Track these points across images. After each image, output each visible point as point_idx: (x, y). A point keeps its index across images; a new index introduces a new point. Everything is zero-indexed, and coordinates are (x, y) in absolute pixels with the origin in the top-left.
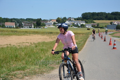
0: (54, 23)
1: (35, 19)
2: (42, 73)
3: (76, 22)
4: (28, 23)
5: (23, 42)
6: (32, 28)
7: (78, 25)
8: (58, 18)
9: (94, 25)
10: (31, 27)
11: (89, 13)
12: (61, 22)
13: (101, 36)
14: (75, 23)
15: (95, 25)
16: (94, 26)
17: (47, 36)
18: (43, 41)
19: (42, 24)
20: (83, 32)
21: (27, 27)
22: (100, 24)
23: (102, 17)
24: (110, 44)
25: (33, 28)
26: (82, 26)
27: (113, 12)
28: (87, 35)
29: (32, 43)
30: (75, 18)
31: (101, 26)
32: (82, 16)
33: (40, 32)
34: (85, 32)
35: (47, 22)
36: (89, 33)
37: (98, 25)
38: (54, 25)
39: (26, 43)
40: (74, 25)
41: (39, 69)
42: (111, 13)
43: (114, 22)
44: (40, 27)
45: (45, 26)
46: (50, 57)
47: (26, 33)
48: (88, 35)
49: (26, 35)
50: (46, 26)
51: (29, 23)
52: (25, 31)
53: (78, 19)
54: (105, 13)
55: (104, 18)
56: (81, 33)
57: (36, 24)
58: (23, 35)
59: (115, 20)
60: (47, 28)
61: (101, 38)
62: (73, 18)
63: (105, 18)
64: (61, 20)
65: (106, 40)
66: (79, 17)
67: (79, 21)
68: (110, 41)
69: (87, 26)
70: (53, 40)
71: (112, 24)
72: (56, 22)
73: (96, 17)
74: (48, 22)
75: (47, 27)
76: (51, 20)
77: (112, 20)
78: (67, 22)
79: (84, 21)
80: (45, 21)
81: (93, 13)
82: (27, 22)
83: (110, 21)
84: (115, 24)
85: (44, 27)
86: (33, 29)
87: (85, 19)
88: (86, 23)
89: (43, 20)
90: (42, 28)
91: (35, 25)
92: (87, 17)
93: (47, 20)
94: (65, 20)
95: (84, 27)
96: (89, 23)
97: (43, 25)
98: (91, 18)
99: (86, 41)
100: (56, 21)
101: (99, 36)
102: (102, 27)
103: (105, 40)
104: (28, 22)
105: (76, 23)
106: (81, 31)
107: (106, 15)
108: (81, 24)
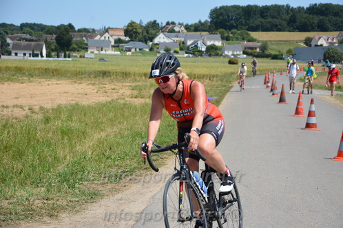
0: (118, 41)
1: (52, 26)
3: (191, 39)
4: (27, 40)
5: (3, 106)
6: (42, 56)
7: (196, 46)
8: (132, 24)
9: (252, 48)
10: (39, 53)
11: (236, 7)
13: (270, 85)
14: (189, 43)
15: (256, 48)
16: (250, 51)
17: (91, 86)
18: (73, 102)
19: (76, 44)
20: (213, 72)
21: (25, 54)
22: (270, 46)
23: (277, 21)
24: (297, 112)
25: (45, 58)
26: (212, 51)
27: (316, 4)
28: (226, 81)
29: (36, 108)
30: (187, 25)
31: (274, 53)
32: (211, 17)
33: (66, 71)
34: (218, 73)
35: (92, 37)
36: (233, 73)
37: (264, 48)
38: (118, 46)
39: (14, 107)
40: (183, 47)
42: (307, 8)
43: (317, 38)
44: (67, 53)
45: (86, 49)
47: (18, 72)
48: (231, 82)
49: (18, 81)
50: (90, 51)
51: (32, 40)
52: (16, 68)
53: (198, 28)
54: (288, 6)
55: (285, 23)
56: (207, 73)
57: (55, 44)
58: (6, 81)
59: (320, 33)
60: (93, 56)
61: (272, 93)
62: (181, 24)
63: (288, 24)
64: (140, 31)
65: (287, 97)
66: (200, 22)
67: (203, 33)
68: (298, 103)
69: (226, 53)
70: (110, 99)
71: (310, 46)
72: (123, 38)
73: (258, 21)
74: (98, 38)
75: (92, 52)
76: (107, 31)
77: (309, 31)
78: (161, 39)
79: (219, 36)
80: (85, 32)
81: (249, 6)
82: (24, 36)
83: (304, 35)
84: (319, 44)
85: (82, 53)
86: (43, 60)
87: (221, 27)
88: (225, 41)
89: (80, 31)
90: (76, 57)
91: (53, 47)
92: (229, 21)
93: (94, 30)
94: (153, 32)
95: (217, 55)
96: (235, 42)
97: (81, 47)
98: (242, 24)
100: (122, 33)
101: (265, 86)
102: (277, 53)
103: (282, 100)
104: (28, 36)
105: (192, 42)
106: (206, 67)
107: (291, 14)
108: (209, 43)
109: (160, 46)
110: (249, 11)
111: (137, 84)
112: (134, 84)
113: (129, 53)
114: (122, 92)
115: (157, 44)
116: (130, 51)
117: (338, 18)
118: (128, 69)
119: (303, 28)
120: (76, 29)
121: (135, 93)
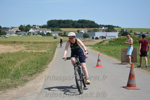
0: (17, 31)
2: (15, 86)
3: (41, 30)
7: (43, 33)
8: (21, 26)
9: (61, 33)
12: (24, 30)
14: (41, 32)
16: (60, 34)
17: (11, 46)
19: (2, 33)
20: (51, 41)
23: (69, 25)
26: (48, 34)
27: (80, 20)
30: (40, 26)
35: (8, 30)
36: (57, 42)
37: (65, 33)
38: (17, 33)
40: (39, 33)
41: (11, 82)
42: (77, 21)
43: (81, 30)
45: (6, 34)
46: (20, 69)
48: (56, 44)
50: (7, 35)
53: (43, 27)
54: (72, 20)
60: (8, 36)
62: (38, 26)
63: (72, 26)
64: (24, 28)
66: (44, 25)
67: (45, 29)
69: (53, 35)
70: (19, 51)
71: (79, 33)
72: (18, 30)
73: (63, 25)
74: (10, 30)
75: (8, 35)
76: (13, 28)
77: (79, 28)
78: (31, 30)
79: (50, 29)
80: (5, 28)
83: (77, 29)
84: (82, 32)
85: (4, 35)
87: (51, 27)
88: (52, 31)
89: (3, 28)
92: (53, 25)
93: (8, 28)
94: (29, 28)
95: (50, 36)
96: (56, 31)
97: (4, 34)
98: (58, 26)
99: (55, 51)
105: (42, 31)
106: (48, 40)
107: (73, 23)
108: (47, 32)
109: (31, 33)
110: (60, 22)
111: (26, 45)
112: (25, 45)
113: (20, 35)
114: (22, 48)
115: (30, 32)
116: (21, 34)
117: (87, 24)
118: (22, 41)
119: (77, 27)
120: (2, 28)
121: (27, 48)
